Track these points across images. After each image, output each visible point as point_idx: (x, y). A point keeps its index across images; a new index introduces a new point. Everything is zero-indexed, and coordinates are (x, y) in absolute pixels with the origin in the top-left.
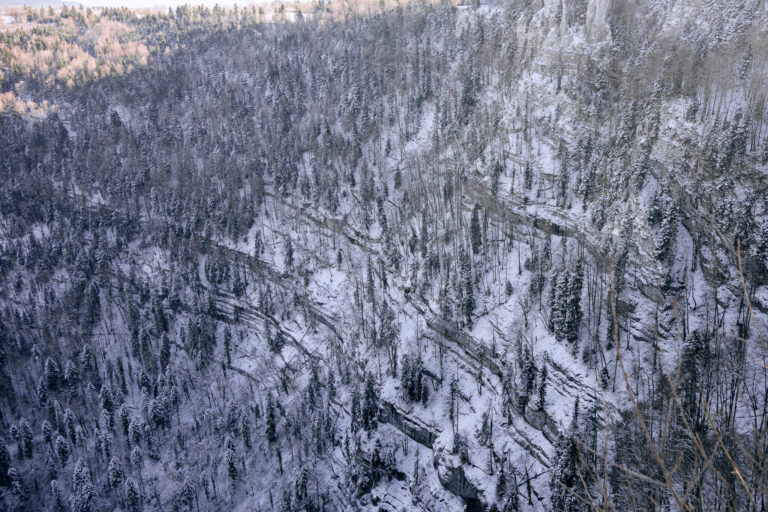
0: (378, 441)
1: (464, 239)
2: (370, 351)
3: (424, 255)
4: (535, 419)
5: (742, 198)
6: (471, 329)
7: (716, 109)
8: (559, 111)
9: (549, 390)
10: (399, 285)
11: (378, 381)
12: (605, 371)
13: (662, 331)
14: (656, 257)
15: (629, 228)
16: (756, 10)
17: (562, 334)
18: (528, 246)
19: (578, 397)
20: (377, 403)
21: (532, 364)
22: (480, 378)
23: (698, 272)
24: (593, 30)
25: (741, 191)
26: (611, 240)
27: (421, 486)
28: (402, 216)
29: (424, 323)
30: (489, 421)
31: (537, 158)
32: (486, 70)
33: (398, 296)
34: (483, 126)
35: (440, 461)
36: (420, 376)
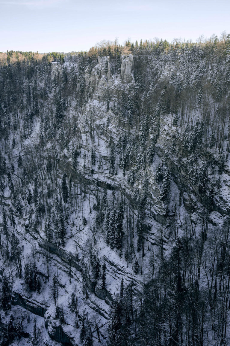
0: (12, 316)
1: (58, 195)
2: (6, 263)
3: (36, 205)
4: (101, 294)
5: (201, 166)
6: (64, 246)
7: (187, 120)
8: (109, 121)
9: (107, 277)
10: (22, 223)
11: (11, 281)
12: (137, 263)
13: (166, 239)
14: (161, 200)
15: (147, 184)
16: (205, 68)
17: (113, 245)
18: (95, 197)
19: (123, 279)
20: (11, 294)
21: (98, 263)
22: (70, 274)
23: (182, 206)
24: (125, 77)
25: (201, 162)
26: (138, 191)
27: (38, 340)
28: (23, 183)
29: (37, 245)
30: (75, 298)
31: (98, 148)
32: (69, 98)
33: (22, 230)
34: (68, 130)
35: (49, 323)
36: (36, 276)
